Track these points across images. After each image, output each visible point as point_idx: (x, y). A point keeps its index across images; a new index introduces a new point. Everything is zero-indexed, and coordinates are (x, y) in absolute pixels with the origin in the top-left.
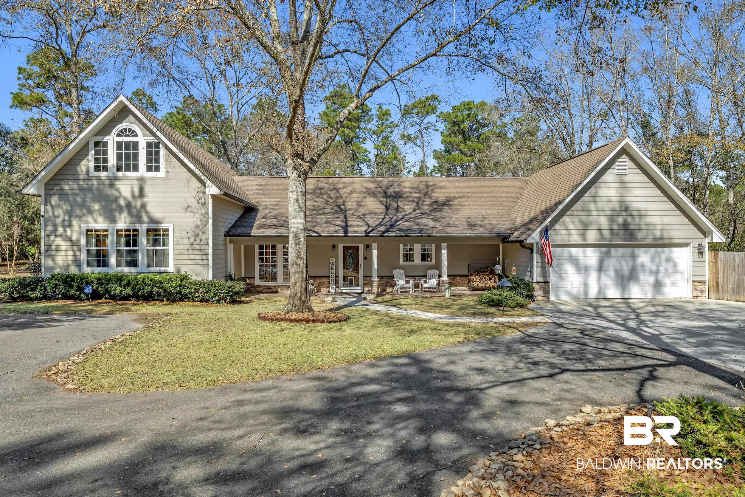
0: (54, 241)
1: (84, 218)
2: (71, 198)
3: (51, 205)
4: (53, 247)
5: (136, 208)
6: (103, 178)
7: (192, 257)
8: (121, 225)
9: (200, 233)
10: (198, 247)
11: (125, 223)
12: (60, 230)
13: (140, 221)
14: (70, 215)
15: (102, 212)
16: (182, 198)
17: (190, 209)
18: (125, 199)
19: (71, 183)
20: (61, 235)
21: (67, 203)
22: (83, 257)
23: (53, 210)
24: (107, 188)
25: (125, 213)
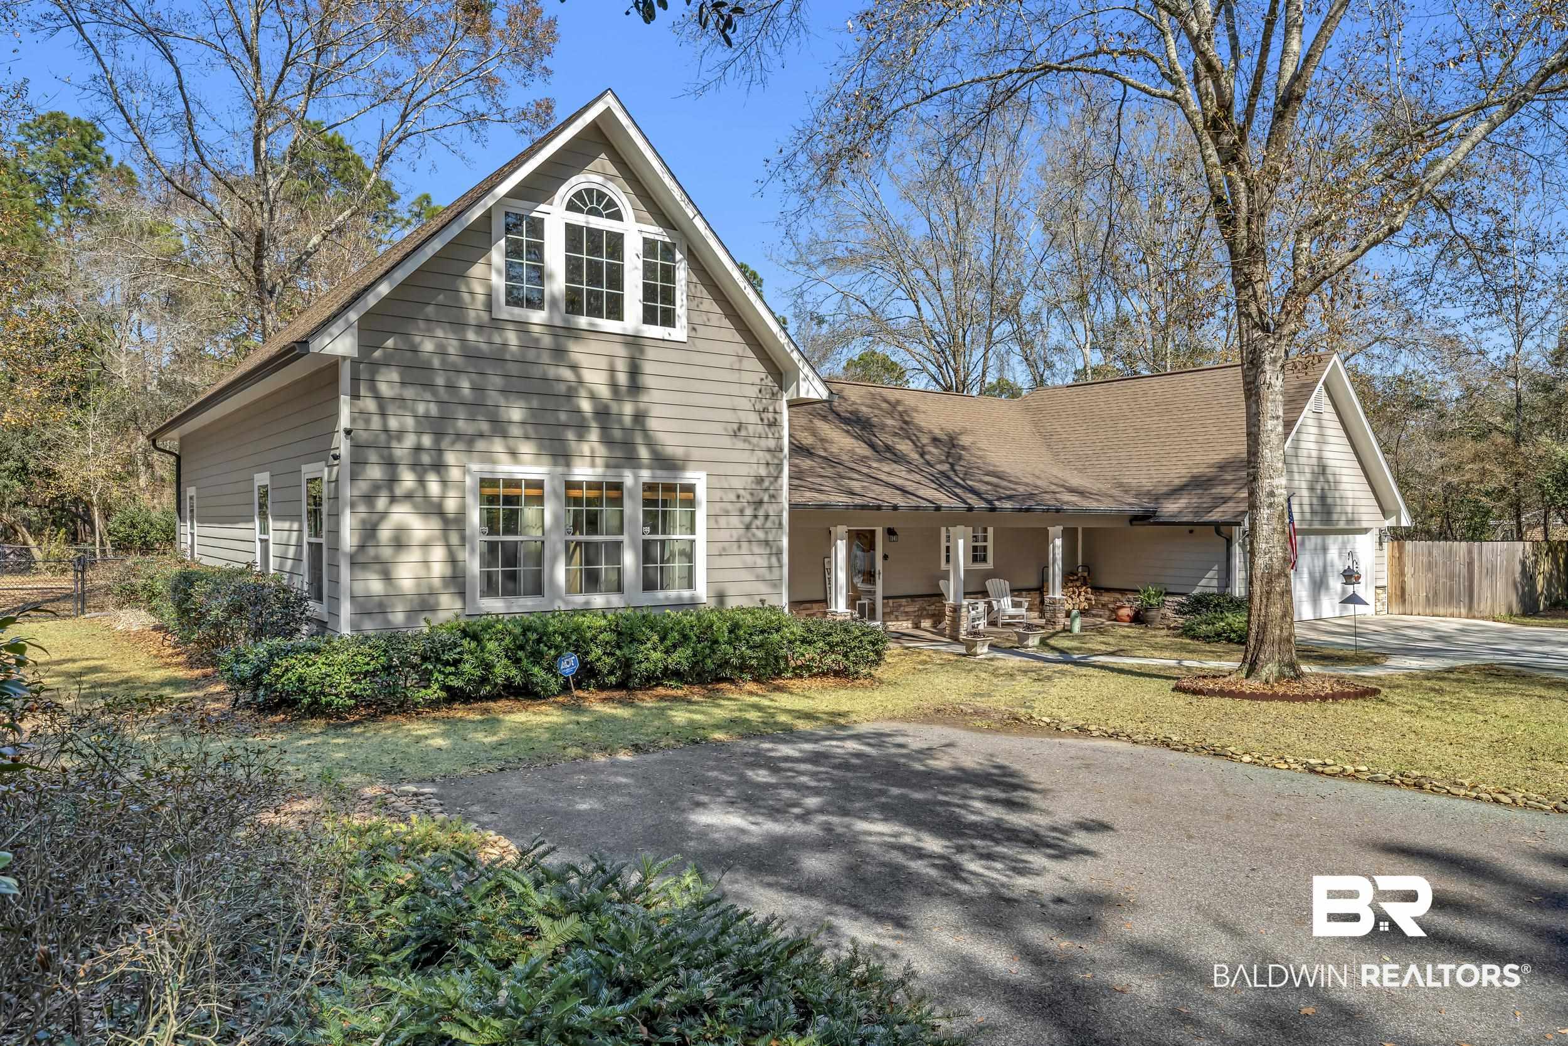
0: (384, 515)
1: (481, 445)
2: (440, 380)
3: (378, 397)
4: (385, 534)
5: (620, 421)
6: (536, 329)
7: (749, 559)
8: (583, 472)
9: (766, 499)
10: (760, 534)
11: (593, 465)
12: (408, 480)
13: (631, 460)
14: (439, 435)
15: (530, 430)
16: (726, 402)
17: (743, 433)
18: (593, 397)
19: (440, 333)
20: (409, 497)
21: (428, 396)
22: (474, 566)
23: (383, 414)
24: (546, 358)
25: (594, 435)
